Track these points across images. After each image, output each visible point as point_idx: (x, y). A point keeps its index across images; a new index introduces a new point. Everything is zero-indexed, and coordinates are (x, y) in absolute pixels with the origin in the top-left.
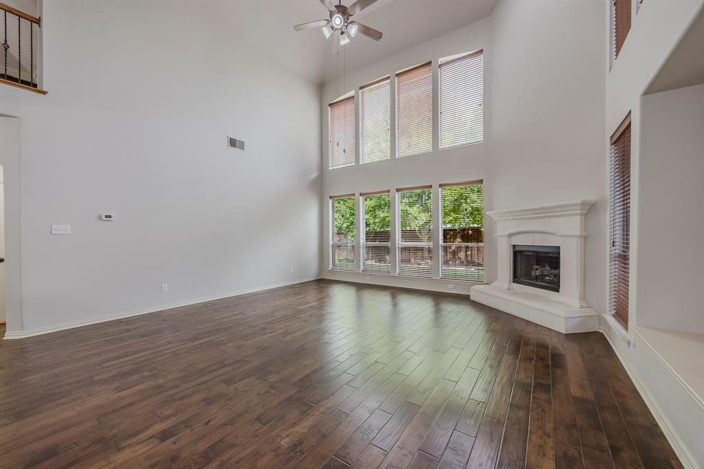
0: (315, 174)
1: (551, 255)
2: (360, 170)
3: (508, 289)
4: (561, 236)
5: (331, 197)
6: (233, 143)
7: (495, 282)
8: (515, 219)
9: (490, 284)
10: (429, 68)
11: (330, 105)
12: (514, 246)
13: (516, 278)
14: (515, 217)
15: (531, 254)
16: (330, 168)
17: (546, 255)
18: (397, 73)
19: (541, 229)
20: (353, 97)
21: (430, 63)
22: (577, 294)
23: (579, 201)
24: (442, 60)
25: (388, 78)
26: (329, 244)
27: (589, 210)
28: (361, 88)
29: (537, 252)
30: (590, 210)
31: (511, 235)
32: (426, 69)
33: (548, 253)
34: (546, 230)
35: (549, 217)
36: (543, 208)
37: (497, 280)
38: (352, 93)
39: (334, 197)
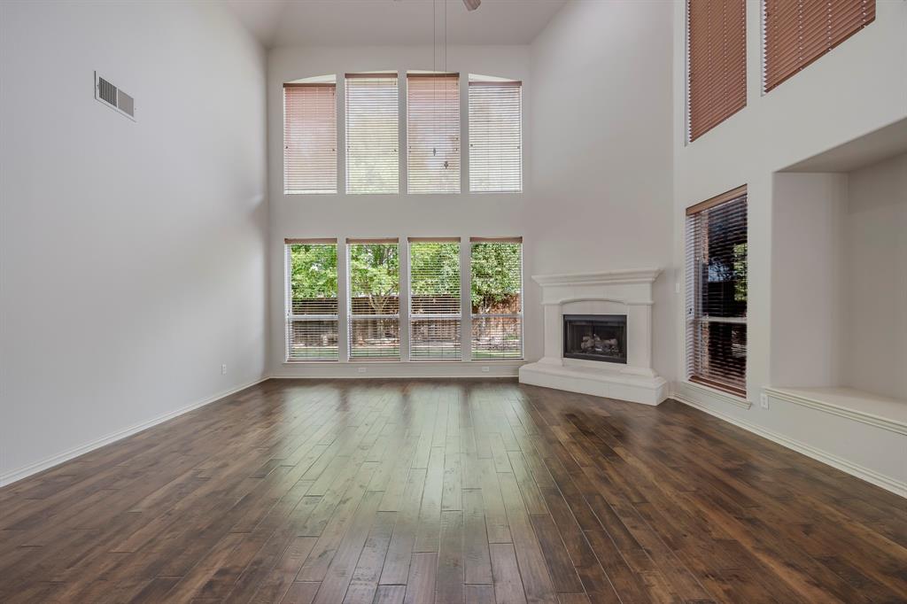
0: (258, 198)
1: (609, 324)
2: (342, 202)
3: (563, 366)
4: (629, 304)
5: (287, 241)
6: (107, 91)
7: (543, 359)
8: (569, 285)
9: (536, 361)
10: (455, 82)
11: (285, 85)
12: (564, 316)
13: (568, 352)
14: (572, 284)
15: (584, 324)
16: (286, 192)
17: (604, 325)
18: (409, 72)
19: (605, 297)
20: (334, 85)
21: (456, 75)
22: (648, 363)
23: (656, 269)
24: (473, 77)
25: (395, 75)
26: (284, 320)
27: (656, 278)
28: (347, 76)
29: (592, 322)
30: (660, 279)
31: (563, 303)
32: (451, 82)
33: (607, 322)
34: (610, 298)
35: (616, 284)
36: (611, 274)
37: (543, 356)
38: (330, 78)
39: (295, 241)
